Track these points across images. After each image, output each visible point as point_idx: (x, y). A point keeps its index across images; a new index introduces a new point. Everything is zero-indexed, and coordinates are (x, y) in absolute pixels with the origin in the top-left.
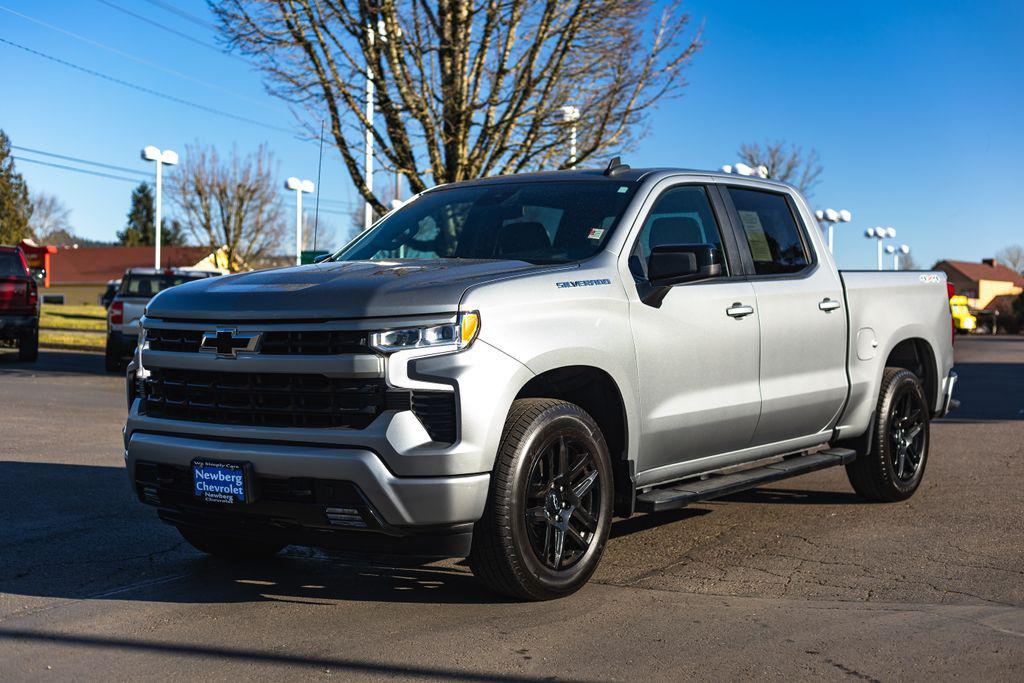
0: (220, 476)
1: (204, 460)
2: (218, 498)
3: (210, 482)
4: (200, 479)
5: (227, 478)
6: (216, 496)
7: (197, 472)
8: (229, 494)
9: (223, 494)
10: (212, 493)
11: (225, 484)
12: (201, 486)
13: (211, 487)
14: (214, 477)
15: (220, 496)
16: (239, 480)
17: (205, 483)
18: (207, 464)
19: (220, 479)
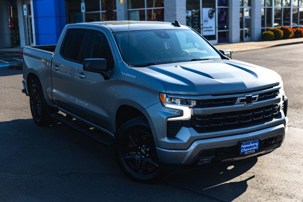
0: (251, 145)
2: (250, 152)
3: (246, 148)
4: (243, 148)
5: (253, 145)
7: (242, 146)
9: (251, 150)
10: (247, 151)
11: (252, 147)
12: (243, 150)
13: (247, 150)
15: (250, 151)
16: (257, 144)
17: (244, 148)
18: (247, 142)
19: (251, 146)
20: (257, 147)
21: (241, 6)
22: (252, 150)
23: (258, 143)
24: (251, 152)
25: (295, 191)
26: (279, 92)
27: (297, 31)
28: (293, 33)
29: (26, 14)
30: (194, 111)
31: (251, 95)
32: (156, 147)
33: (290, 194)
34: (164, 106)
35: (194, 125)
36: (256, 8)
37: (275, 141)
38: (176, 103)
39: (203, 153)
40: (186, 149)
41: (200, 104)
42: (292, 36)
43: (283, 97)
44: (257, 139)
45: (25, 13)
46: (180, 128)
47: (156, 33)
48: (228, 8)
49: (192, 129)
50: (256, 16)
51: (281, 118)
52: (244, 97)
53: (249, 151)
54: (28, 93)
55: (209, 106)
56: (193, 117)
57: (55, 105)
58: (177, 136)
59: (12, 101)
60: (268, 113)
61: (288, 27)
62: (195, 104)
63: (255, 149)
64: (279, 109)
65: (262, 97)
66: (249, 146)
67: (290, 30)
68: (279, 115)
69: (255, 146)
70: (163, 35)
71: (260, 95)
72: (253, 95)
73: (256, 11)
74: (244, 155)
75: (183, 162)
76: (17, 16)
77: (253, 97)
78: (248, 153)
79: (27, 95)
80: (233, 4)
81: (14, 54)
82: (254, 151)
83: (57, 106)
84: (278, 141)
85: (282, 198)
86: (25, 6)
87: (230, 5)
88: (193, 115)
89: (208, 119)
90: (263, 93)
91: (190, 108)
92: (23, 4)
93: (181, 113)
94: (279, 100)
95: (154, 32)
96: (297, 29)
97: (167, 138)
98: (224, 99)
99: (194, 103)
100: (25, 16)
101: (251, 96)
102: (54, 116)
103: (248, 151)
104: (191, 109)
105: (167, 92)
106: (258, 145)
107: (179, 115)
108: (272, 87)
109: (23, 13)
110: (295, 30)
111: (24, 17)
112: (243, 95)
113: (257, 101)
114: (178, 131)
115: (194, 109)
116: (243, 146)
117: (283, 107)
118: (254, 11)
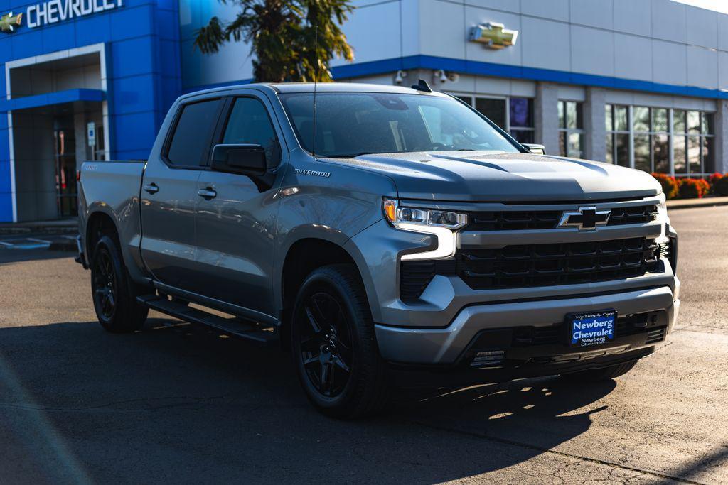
0: (596, 324)
1: (583, 314)
2: (593, 342)
3: (584, 331)
4: (577, 330)
5: (601, 324)
6: (592, 340)
7: (575, 324)
8: (601, 336)
9: (597, 337)
10: (587, 339)
11: (599, 329)
12: (577, 335)
13: (586, 335)
14: (590, 326)
15: (595, 339)
16: (610, 324)
17: (581, 332)
18: (586, 316)
19: (595, 326)
20: (610, 331)
21: (560, 127)
22: (599, 337)
23: (611, 321)
24: (597, 341)
25: (705, 430)
26: (656, 211)
27: (685, 184)
28: (676, 189)
29: (94, 143)
30: (462, 239)
31: (594, 208)
32: (376, 326)
33: (692, 435)
34: (393, 226)
35: (463, 271)
36: (594, 133)
37: (651, 323)
38: (421, 220)
39: (484, 337)
40: (444, 325)
41: (476, 221)
42: (675, 194)
43: (667, 226)
44: (609, 312)
45: (92, 140)
46: (431, 279)
47: (376, 98)
48: (533, 132)
49: (458, 280)
50: (594, 150)
51: (664, 271)
52: (577, 211)
53: (592, 338)
54: (89, 262)
55: (497, 227)
56: (462, 251)
57: (148, 277)
58: (424, 297)
59: (53, 297)
60: (634, 257)
61: (667, 175)
62: (464, 222)
63: (604, 336)
64: (658, 252)
65: (620, 216)
66: (591, 326)
67: (671, 182)
68: (659, 267)
69: (606, 328)
70: (391, 102)
71: (615, 211)
72: (598, 210)
73: (594, 139)
74: (579, 346)
75: (438, 359)
76: (74, 151)
77: (597, 213)
78: (589, 342)
79: (86, 267)
80: (544, 122)
81: (62, 229)
82: (604, 339)
83: (150, 279)
84: (657, 324)
85: (676, 441)
86: (91, 127)
87: (537, 125)
88: (459, 247)
89: (495, 258)
90: (621, 208)
91: (453, 230)
92: (88, 121)
93: (433, 243)
94: (657, 230)
95: (372, 96)
96: (685, 180)
97: (399, 299)
98: (531, 213)
99: (462, 220)
100: (90, 148)
101: (594, 211)
102: (143, 301)
103: (589, 338)
104: (455, 234)
105: (402, 195)
106: (611, 326)
107: (428, 247)
108: (641, 198)
109: (87, 140)
110: (681, 182)
111: (88, 148)
112: (574, 206)
113: (608, 225)
114: (426, 285)
115: (463, 234)
116: (577, 326)
117: (667, 250)
118: (591, 140)
